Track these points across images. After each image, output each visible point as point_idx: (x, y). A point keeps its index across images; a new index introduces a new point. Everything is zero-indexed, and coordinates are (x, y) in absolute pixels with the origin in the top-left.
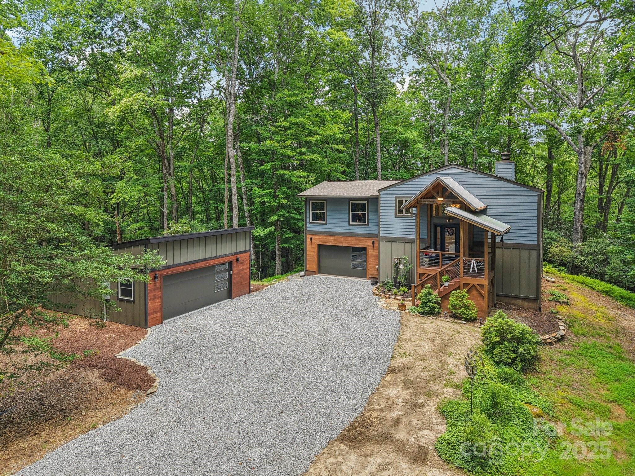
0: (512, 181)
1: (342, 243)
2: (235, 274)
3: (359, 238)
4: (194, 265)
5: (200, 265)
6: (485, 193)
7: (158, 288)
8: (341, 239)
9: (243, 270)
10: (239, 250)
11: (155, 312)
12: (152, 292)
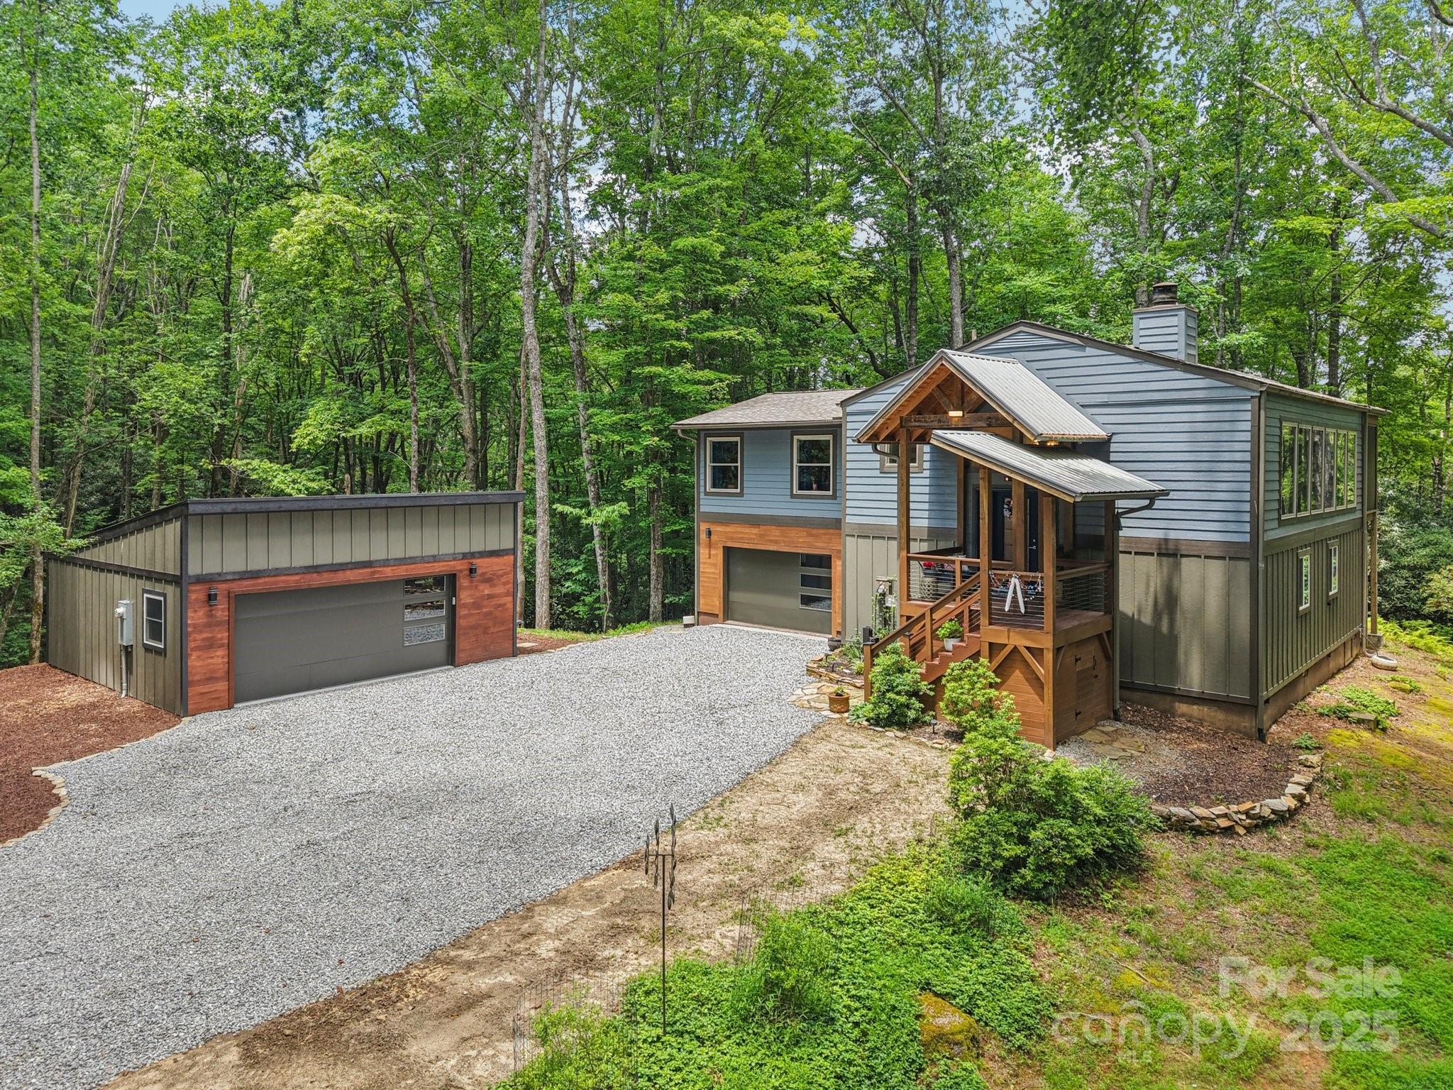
0: (1178, 362)
1: (776, 542)
2: (465, 605)
3: (814, 531)
4: (332, 575)
5: (351, 576)
6: (1105, 398)
7: (219, 624)
8: (775, 532)
9: (490, 597)
10: (477, 547)
11: (211, 679)
12: (201, 632)
